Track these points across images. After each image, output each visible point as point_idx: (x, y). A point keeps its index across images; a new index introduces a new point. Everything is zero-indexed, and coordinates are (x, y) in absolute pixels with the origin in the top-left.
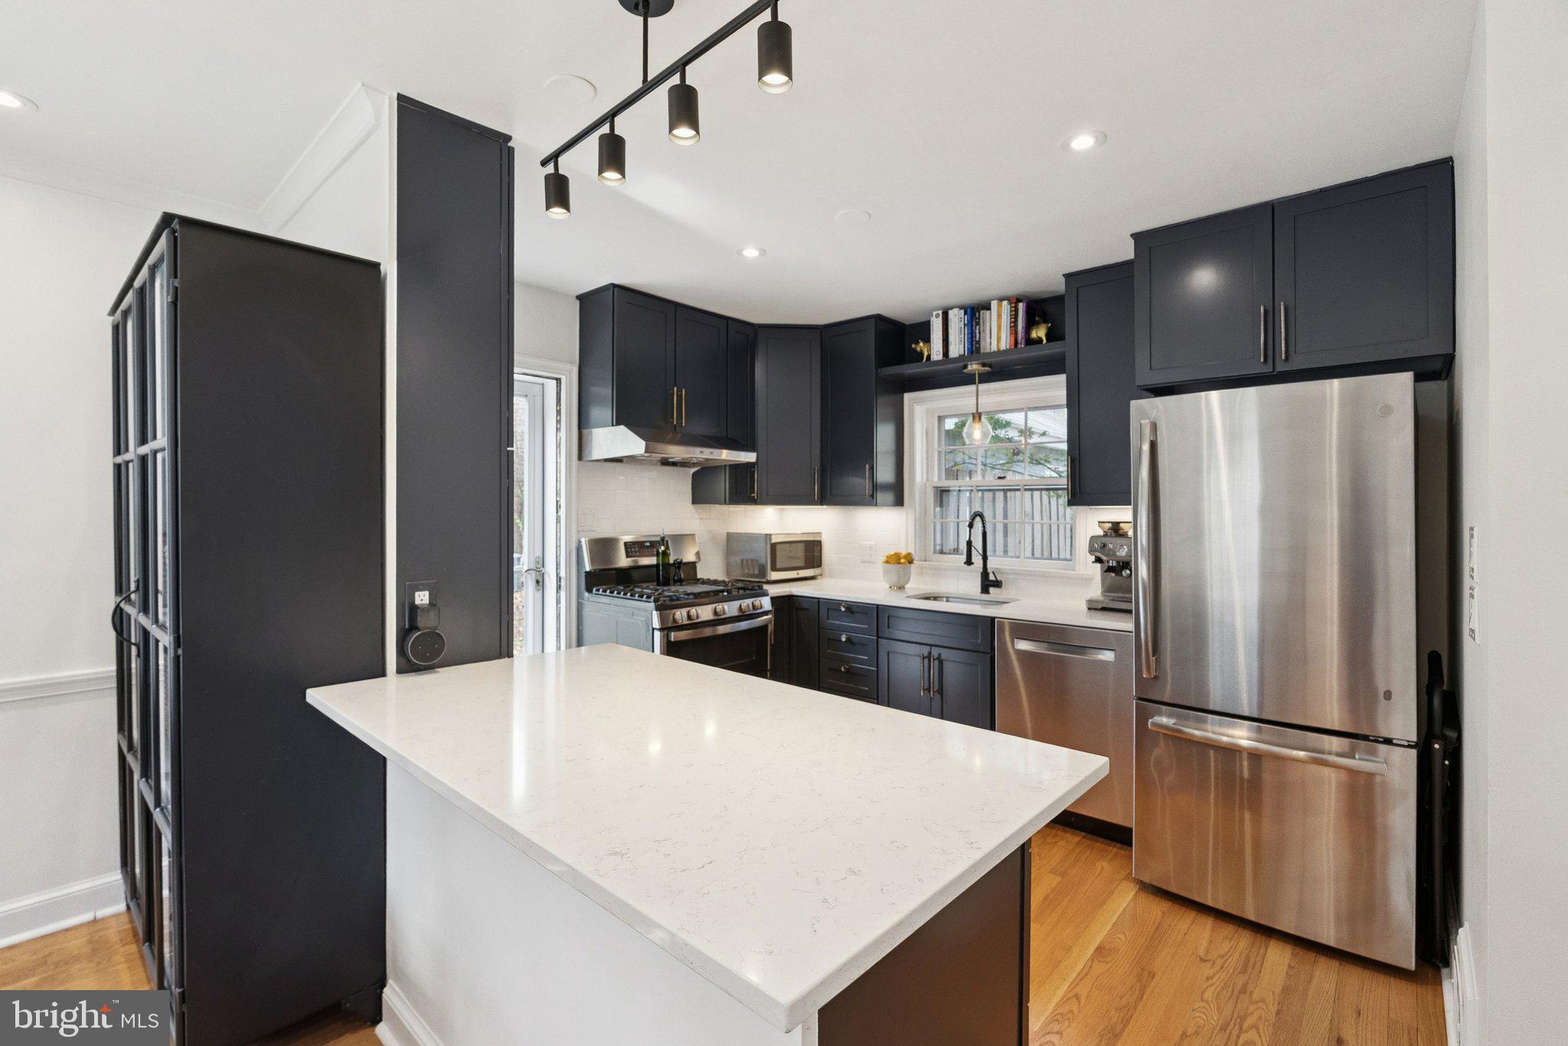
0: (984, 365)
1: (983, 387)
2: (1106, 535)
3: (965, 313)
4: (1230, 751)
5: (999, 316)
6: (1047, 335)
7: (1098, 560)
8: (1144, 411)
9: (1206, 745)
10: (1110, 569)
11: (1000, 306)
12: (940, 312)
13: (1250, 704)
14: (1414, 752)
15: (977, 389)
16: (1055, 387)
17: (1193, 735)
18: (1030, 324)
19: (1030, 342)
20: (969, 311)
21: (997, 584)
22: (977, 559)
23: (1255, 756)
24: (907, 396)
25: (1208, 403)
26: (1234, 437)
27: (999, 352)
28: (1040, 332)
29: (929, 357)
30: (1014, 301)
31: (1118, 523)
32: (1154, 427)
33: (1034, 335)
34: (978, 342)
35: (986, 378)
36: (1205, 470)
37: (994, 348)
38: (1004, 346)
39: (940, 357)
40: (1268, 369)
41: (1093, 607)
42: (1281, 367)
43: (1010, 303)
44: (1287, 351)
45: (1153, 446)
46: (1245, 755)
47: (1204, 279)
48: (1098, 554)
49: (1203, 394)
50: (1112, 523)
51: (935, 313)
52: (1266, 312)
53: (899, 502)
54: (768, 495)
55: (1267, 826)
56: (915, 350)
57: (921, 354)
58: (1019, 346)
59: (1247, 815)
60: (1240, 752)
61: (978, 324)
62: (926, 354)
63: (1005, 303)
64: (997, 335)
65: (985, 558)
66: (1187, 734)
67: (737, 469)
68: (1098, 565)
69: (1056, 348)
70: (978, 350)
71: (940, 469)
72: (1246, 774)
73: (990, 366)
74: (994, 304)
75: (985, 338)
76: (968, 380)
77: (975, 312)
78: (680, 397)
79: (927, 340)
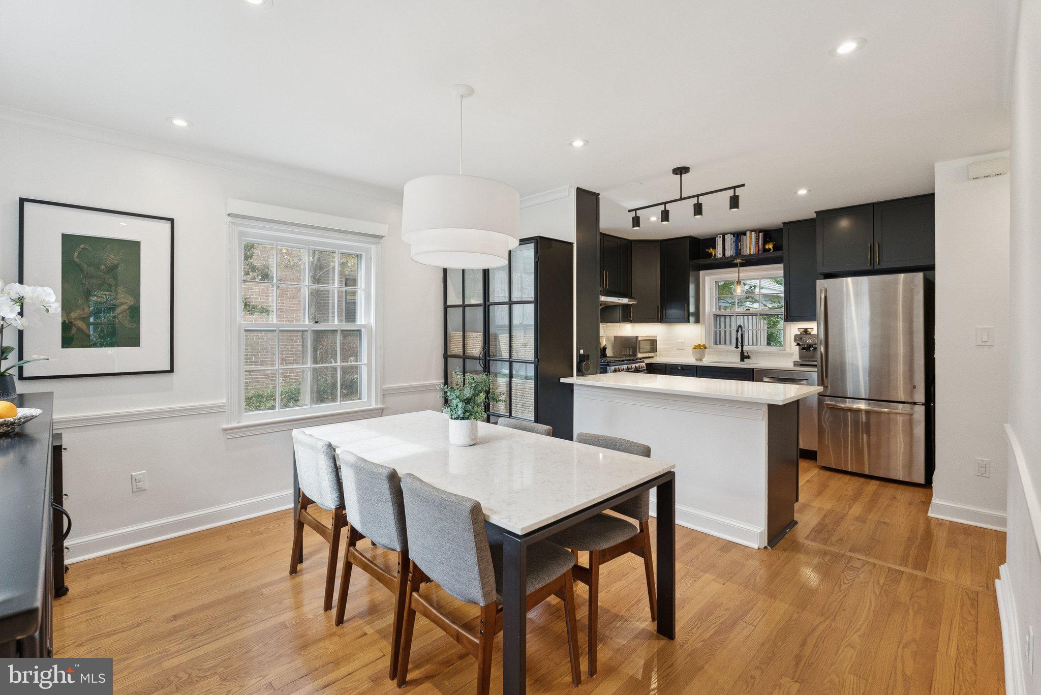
0: (742, 260)
1: (741, 269)
2: (801, 334)
3: (734, 236)
4: (858, 411)
5: (751, 238)
6: (773, 247)
7: (798, 344)
8: (822, 284)
9: (846, 410)
10: (803, 348)
11: (751, 234)
12: (721, 236)
13: (865, 393)
14: (923, 407)
15: (739, 270)
16: (778, 270)
17: (841, 406)
18: (765, 243)
19: (765, 250)
20: (735, 235)
21: (748, 357)
22: (740, 346)
23: (868, 412)
24: (701, 272)
25: (847, 283)
26: (857, 295)
27: (750, 255)
28: (770, 246)
29: (715, 255)
30: (757, 231)
31: (807, 329)
32: (826, 291)
33: (767, 247)
34: (740, 250)
35: (742, 265)
36: (845, 307)
37: (748, 253)
38: (753, 252)
39: (721, 256)
40: (870, 268)
41: (796, 364)
42: (877, 267)
43: (756, 233)
44: (879, 261)
45: (826, 298)
46: (863, 413)
47: (844, 223)
48: (799, 342)
49: (844, 278)
50: (805, 329)
51: (718, 236)
52: (871, 245)
53: (697, 321)
54: (636, 318)
55: (873, 439)
56: (708, 252)
57: (711, 254)
58: (760, 252)
59: (865, 436)
60: (861, 411)
61: (740, 241)
62: (714, 254)
63: (753, 233)
64: (750, 246)
65: (742, 346)
66: (839, 406)
67: (625, 306)
68: (798, 347)
69: (778, 253)
70: (740, 253)
71: (716, 306)
72: (864, 420)
73: (745, 260)
74: (748, 233)
75: (744, 248)
76: (735, 265)
77: (739, 235)
78: (606, 275)
79: (714, 247)
